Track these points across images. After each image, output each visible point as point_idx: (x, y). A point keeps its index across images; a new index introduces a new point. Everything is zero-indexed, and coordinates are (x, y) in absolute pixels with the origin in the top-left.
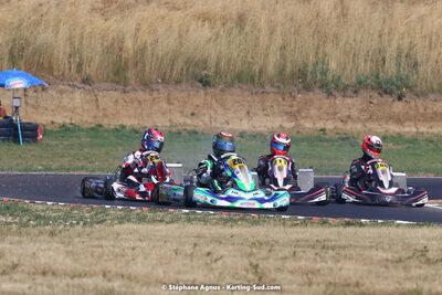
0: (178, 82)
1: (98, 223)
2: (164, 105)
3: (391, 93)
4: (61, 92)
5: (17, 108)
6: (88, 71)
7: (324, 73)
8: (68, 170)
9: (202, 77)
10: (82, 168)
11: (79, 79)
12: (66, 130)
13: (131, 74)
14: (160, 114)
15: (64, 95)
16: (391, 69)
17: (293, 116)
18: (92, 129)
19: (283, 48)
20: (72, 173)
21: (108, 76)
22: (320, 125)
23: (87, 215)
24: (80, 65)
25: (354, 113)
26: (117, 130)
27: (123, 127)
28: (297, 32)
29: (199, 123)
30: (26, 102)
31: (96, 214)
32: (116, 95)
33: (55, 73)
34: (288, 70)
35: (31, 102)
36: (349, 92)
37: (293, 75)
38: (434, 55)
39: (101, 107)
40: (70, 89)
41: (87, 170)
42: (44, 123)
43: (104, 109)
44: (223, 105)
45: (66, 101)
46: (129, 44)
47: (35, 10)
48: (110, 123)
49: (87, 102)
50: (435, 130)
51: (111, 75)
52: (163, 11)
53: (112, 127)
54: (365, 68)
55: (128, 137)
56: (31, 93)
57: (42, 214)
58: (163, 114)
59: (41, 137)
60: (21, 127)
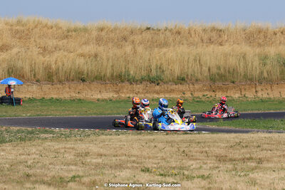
0: (73, 80)
2: (67, 89)
3: (154, 82)
4: (28, 85)
6: (38, 77)
7: (129, 75)
9: (82, 78)
11: (35, 80)
12: (31, 100)
13: (54, 78)
14: (66, 93)
15: (29, 87)
16: (154, 73)
17: (117, 92)
18: (41, 99)
19: (112, 66)
21: (46, 79)
22: (128, 95)
24: (35, 75)
25: (141, 91)
26: (50, 99)
27: (52, 98)
28: (118, 60)
29: (81, 96)
32: (49, 86)
33: (26, 78)
34: (115, 74)
36: (138, 83)
37: (117, 76)
38: (170, 67)
39: (43, 91)
40: (32, 84)
42: (22, 98)
43: (45, 92)
44: (91, 89)
45: (30, 89)
46: (53, 66)
47: (16, 54)
48: (48, 97)
49: (38, 89)
50: (171, 96)
52: (66, 53)
54: (144, 73)
58: (68, 93)
59: (22, 103)
60: (14, 99)
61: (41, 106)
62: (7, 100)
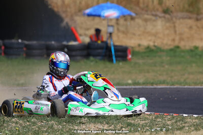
1: (178, 129)
4: (146, 20)
5: (111, 34)
8: (152, 84)
10: (163, 82)
11: (160, 9)
12: (151, 51)
13: (202, 5)
15: (148, 23)
18: (171, 50)
20: (155, 86)
21: (184, 7)
23: (169, 123)
26: (191, 51)
27: (196, 48)
30: (118, 29)
31: (176, 122)
32: (191, 22)
33: (141, 5)
35: (122, 29)
39: (178, 32)
40: (154, 18)
41: (168, 84)
42: (132, 45)
43: (181, 34)
45: (150, 27)
48: (186, 45)
49: (167, 29)
51: (186, 6)
53: (188, 48)
55: (200, 56)
56: (122, 21)
59: (130, 56)
60: (114, 49)
61: (170, 64)
62: (100, 51)
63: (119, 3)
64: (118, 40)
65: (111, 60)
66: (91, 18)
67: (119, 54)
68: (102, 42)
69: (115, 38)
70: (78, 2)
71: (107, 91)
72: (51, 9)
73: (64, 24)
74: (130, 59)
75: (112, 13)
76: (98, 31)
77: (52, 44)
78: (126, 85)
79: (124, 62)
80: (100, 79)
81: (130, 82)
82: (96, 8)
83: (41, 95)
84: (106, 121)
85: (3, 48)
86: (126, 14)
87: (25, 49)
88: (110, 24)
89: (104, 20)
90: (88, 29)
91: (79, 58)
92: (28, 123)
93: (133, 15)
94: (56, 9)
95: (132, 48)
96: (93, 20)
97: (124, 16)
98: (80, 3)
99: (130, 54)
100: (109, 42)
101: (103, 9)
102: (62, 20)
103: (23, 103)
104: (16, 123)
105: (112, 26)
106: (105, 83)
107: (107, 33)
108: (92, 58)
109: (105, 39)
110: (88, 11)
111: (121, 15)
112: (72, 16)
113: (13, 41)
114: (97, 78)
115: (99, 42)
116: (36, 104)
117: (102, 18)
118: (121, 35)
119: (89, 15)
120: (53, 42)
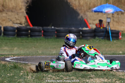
5: (109, 23)
30: (113, 20)
35: (115, 20)
42: (122, 30)
56: (115, 15)
57: (123, 77)
59: (121, 37)
60: (111, 32)
62: (102, 33)
63: (114, 4)
64: (113, 27)
65: (109, 39)
66: (96, 13)
67: (114, 35)
68: (103, 28)
69: (111, 25)
70: (89, 3)
71: (96, 56)
72: (71, 8)
73: (80, 17)
74: (121, 38)
75: (109, 10)
76: (101, 21)
77: (73, 29)
78: (119, 55)
79: (117, 40)
80: (92, 49)
81: (121, 52)
82: (100, 7)
83: (60, 58)
84: (106, 76)
85: (43, 32)
86: (118, 11)
87: (56, 32)
88: (108, 17)
89: (104, 14)
90: (95, 20)
91: (89, 38)
92: (58, 78)
93: (123, 11)
94: (75, 8)
95: (122, 31)
96: (98, 14)
97: (117, 12)
98: (90, 4)
99: (121, 35)
100: (107, 28)
101: (104, 8)
102: (78, 14)
103: (50, 63)
104: (51, 78)
105: (110, 18)
106: (95, 51)
107: (107, 22)
108: (97, 38)
109: (105, 26)
110: (94, 9)
111: (115, 11)
112: (85, 12)
113: (49, 27)
114: (91, 49)
115: (102, 28)
116: (57, 63)
117: (104, 13)
118: (115, 24)
119: (95, 12)
120: (73, 28)
